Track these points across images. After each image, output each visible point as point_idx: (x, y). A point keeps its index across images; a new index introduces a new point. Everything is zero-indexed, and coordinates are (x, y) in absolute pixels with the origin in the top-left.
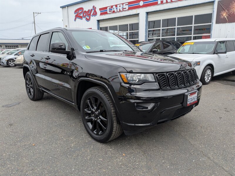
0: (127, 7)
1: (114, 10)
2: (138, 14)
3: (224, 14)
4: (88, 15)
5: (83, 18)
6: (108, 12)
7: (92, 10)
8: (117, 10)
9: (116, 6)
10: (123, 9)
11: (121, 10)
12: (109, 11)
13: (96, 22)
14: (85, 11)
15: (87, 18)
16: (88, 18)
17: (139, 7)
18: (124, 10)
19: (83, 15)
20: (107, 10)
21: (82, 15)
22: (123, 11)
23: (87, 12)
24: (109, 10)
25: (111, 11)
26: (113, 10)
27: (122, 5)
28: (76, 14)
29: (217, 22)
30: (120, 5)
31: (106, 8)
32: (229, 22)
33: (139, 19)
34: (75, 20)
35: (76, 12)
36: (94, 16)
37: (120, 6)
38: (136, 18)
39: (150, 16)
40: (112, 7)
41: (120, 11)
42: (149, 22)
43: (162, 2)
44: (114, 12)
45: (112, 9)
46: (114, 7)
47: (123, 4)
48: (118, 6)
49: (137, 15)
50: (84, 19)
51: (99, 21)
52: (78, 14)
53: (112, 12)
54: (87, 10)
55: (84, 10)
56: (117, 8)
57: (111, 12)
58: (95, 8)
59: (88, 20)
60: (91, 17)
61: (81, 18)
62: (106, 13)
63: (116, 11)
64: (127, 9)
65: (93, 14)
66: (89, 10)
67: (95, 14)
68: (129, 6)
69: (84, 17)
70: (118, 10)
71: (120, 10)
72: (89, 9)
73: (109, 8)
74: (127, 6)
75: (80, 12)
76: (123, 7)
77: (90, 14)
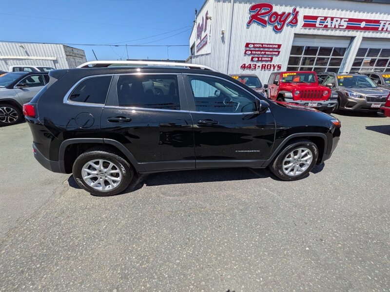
0: (345, 24)
1: (327, 24)
2: (355, 37)
4: (280, 21)
5: (268, 25)
6: (317, 25)
7: (289, 14)
8: (331, 25)
9: (332, 19)
10: (339, 26)
11: (337, 27)
12: (320, 24)
13: (293, 36)
14: (276, 13)
15: (276, 27)
16: (279, 27)
17: (359, 29)
18: (340, 27)
19: (270, 18)
20: (316, 22)
21: (266, 19)
22: (339, 28)
23: (279, 15)
24: (320, 22)
25: (323, 25)
26: (325, 24)
27: (340, 19)
28: (253, 14)
30: (337, 19)
31: (316, 18)
34: (249, 23)
35: (253, 8)
37: (337, 21)
40: (326, 18)
41: (335, 27)
43: (382, 29)
44: (326, 26)
45: (324, 22)
46: (329, 20)
47: (341, 19)
48: (335, 19)
49: (353, 38)
50: (269, 28)
52: (257, 14)
53: (323, 26)
54: (280, 13)
55: (274, 10)
56: (332, 23)
57: (321, 26)
58: (298, 12)
59: (277, 30)
60: (285, 27)
61: (263, 23)
62: (314, 26)
63: (329, 26)
64: (345, 27)
65: (291, 22)
66: (284, 13)
67: (294, 22)
68: (348, 24)
70: (333, 26)
71: (335, 25)
72: (285, 11)
73: (321, 20)
74: (347, 23)
75: (263, 11)
76: (340, 23)
77: (284, 21)
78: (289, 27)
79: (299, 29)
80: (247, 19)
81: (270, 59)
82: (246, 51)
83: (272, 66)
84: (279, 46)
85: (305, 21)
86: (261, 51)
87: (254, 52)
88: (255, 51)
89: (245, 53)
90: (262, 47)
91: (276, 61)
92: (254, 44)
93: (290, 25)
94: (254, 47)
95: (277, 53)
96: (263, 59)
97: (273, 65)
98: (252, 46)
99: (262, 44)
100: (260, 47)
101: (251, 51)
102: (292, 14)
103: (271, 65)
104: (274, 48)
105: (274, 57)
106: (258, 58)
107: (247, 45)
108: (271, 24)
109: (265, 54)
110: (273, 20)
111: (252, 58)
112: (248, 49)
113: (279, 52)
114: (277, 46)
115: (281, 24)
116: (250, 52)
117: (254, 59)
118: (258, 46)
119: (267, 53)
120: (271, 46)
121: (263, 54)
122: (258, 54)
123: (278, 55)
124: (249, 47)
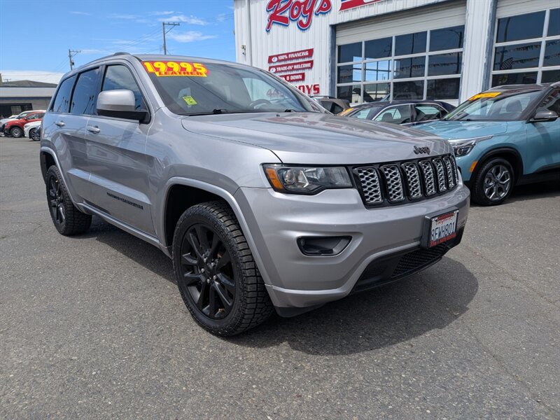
4: (305, 12)
5: (291, 23)
13: (328, 30)
14: (297, 3)
15: (301, 23)
16: (305, 21)
19: (292, 12)
21: (287, 14)
23: (303, 4)
28: (271, 12)
33: (466, 13)
34: (268, 29)
35: (270, 5)
38: (456, 11)
42: (499, 20)
50: (293, 25)
51: (335, 28)
52: (276, 12)
59: (303, 27)
60: (314, 17)
61: (284, 22)
62: (359, 3)
65: (321, 8)
67: (326, 7)
69: (294, 18)
75: (282, 5)
77: (311, 10)
78: (320, 16)
79: (336, 14)
80: (266, 23)
81: (300, 77)
82: (270, 68)
83: (306, 87)
84: (311, 52)
86: (288, 65)
87: (280, 69)
88: (281, 66)
90: (289, 59)
91: (312, 78)
92: (277, 56)
93: (321, 13)
94: (279, 61)
95: (309, 65)
96: (292, 78)
97: (307, 86)
98: (276, 59)
99: (287, 54)
100: (285, 60)
101: (276, 67)
103: (303, 87)
104: (304, 57)
105: (306, 72)
106: (286, 77)
107: (270, 58)
108: (294, 21)
109: (293, 69)
110: (295, 12)
112: (272, 65)
113: (312, 62)
114: (307, 53)
115: (307, 16)
116: (274, 70)
118: (282, 57)
119: (295, 67)
120: (299, 55)
121: (290, 70)
122: (285, 71)
123: (311, 68)
124: (272, 62)
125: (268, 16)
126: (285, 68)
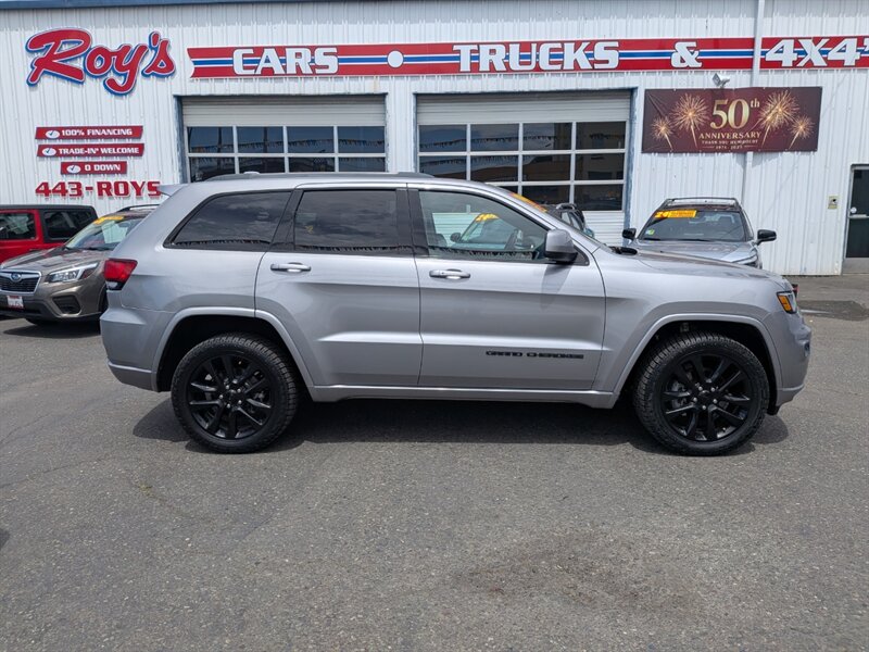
0: (332, 63)
1: (268, 65)
2: (384, 95)
3: (663, 129)
4: (121, 68)
6: (238, 68)
7: (142, 49)
8: (285, 68)
9: (281, 51)
10: (313, 68)
11: (306, 69)
12: (245, 68)
13: (173, 103)
14: (102, 51)
15: (112, 83)
16: (120, 81)
17: (387, 71)
18: (318, 71)
19: (90, 63)
20: (231, 62)
21: (79, 64)
22: (314, 74)
23: (114, 53)
24: (245, 62)
25: (256, 68)
26: (262, 65)
27: (308, 51)
28: (40, 55)
29: (645, 150)
30: (298, 50)
31: (229, 52)
32: (675, 152)
33: (384, 113)
34: (33, 81)
35: (35, 43)
36: (158, 76)
37: (298, 55)
38: (373, 109)
39: (427, 108)
40: (259, 51)
41: (299, 73)
42: (420, 127)
43: (475, 68)
44: (268, 72)
45: (258, 62)
46: (271, 54)
47: (313, 49)
48: (290, 53)
49: (380, 98)
50: (94, 84)
51: (181, 101)
52: (51, 56)
53: (259, 72)
54: (113, 48)
55: (94, 44)
56: (283, 61)
57: (252, 72)
58: (165, 43)
59: (118, 90)
60: (139, 78)
61: (74, 75)
62: (228, 72)
63: (278, 69)
64: (333, 69)
65: (153, 68)
66: (126, 48)
67: (164, 68)
68: (340, 61)
69: (96, 73)
70: (292, 70)
71: (298, 68)
72: (127, 43)
73: (245, 55)
74: (335, 59)
75: (66, 48)
76: (313, 61)
77: (133, 67)
78: (153, 79)
79: (185, 81)
80: (25, 71)
81: (117, 167)
82: (41, 148)
83: (130, 185)
84: (137, 131)
85: (195, 63)
86: (86, 147)
87: (66, 151)
88: (69, 147)
89: (40, 154)
90: (86, 137)
91: (138, 171)
92: (60, 129)
93: (153, 74)
94: (62, 137)
95: (136, 150)
96: (97, 168)
97: (134, 184)
98: (56, 134)
99: (85, 129)
100: (78, 137)
101: (56, 147)
102: (152, 49)
103: (126, 184)
104: (123, 137)
105: (130, 161)
106: (82, 165)
107: (41, 133)
108: (95, 77)
109: (99, 154)
110: (98, 65)
111: (64, 166)
112: (44, 142)
113: (141, 147)
114: (129, 132)
115: (125, 75)
116: (53, 152)
117: (69, 169)
118: (71, 133)
119: (103, 151)
120: (113, 132)
121: (92, 155)
122: (79, 155)
123: (140, 154)
124: (46, 138)
125: (31, 59)
126: (81, 151)
